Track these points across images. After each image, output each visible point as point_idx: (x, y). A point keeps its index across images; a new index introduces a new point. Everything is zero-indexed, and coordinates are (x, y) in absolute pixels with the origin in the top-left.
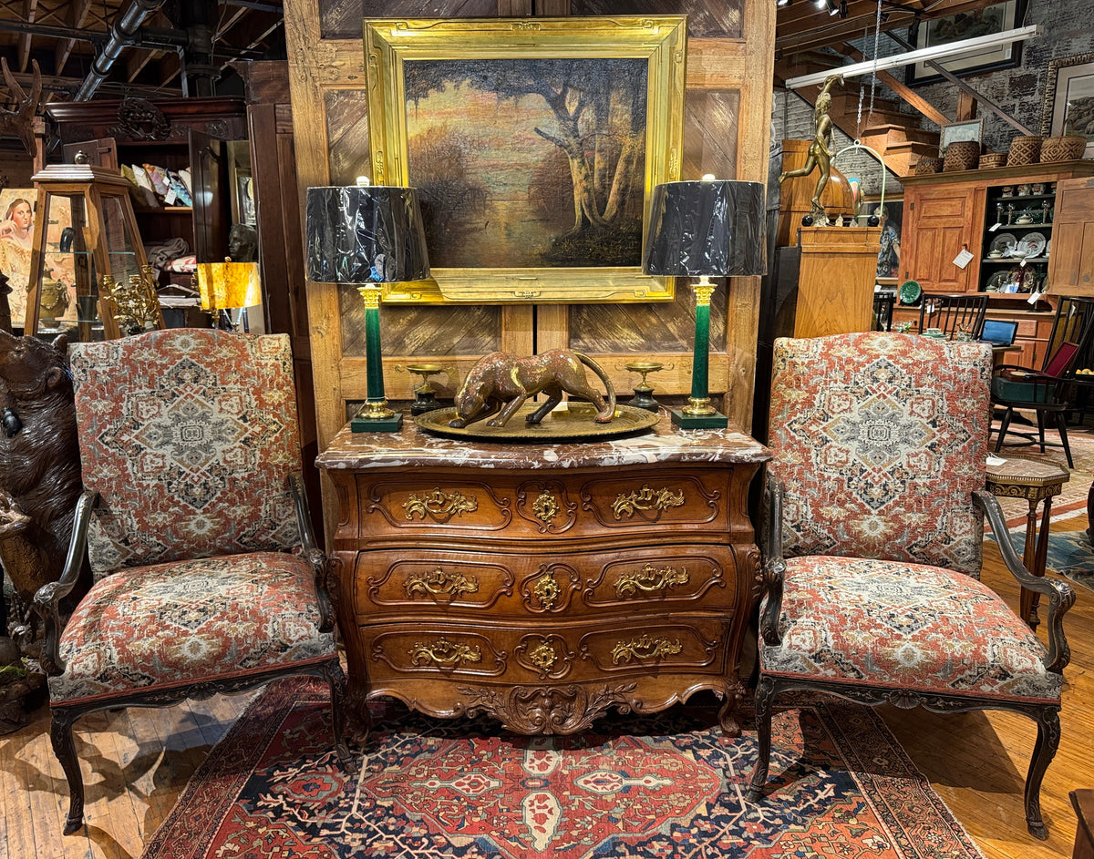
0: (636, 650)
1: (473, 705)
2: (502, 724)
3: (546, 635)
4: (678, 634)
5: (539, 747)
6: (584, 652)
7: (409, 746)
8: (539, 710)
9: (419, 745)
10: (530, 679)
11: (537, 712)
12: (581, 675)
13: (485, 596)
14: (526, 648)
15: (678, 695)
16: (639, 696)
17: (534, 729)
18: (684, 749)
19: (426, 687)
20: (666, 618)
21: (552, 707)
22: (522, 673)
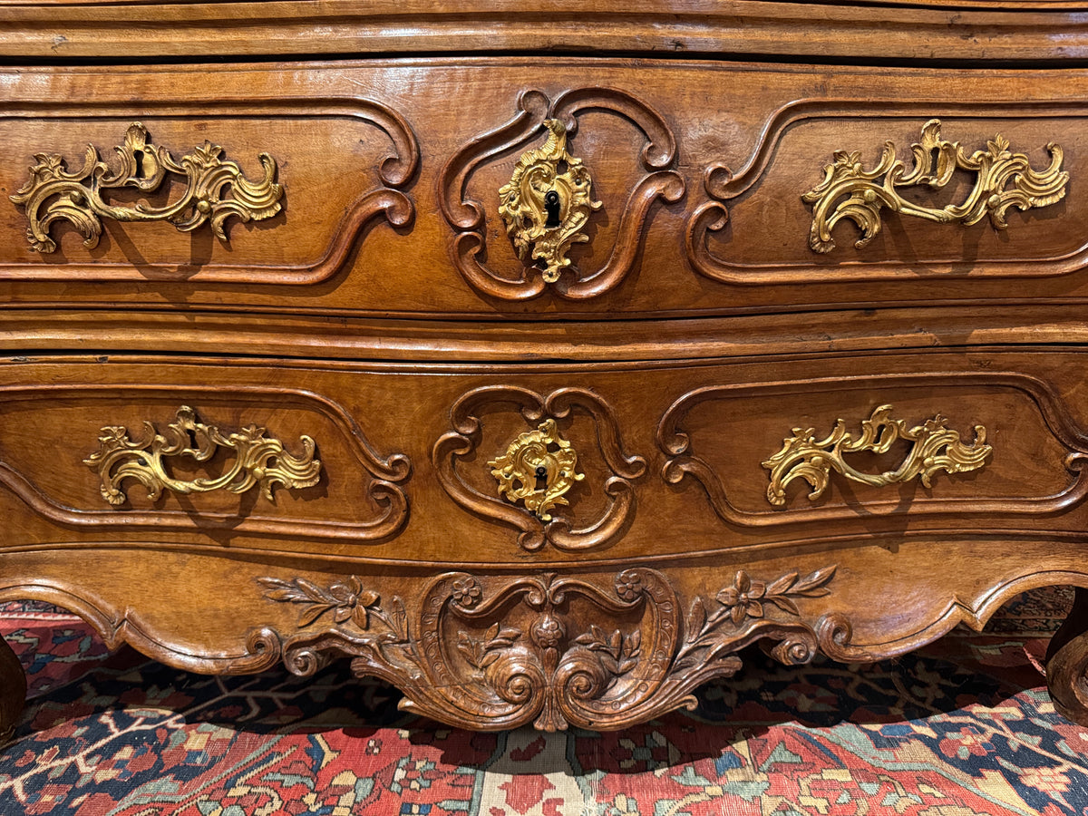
0: (849, 457)
1: (310, 633)
2: (400, 695)
3: (545, 388)
4: (985, 407)
5: (524, 765)
6: (677, 459)
7: (126, 753)
8: (521, 650)
9: (158, 750)
10: (488, 547)
11: (517, 659)
12: (660, 535)
13: (312, 238)
14: (476, 439)
15: (962, 604)
16: (842, 607)
17: (500, 714)
18: (975, 766)
19: (158, 575)
20: (959, 347)
21: (563, 643)
22: (465, 529)
